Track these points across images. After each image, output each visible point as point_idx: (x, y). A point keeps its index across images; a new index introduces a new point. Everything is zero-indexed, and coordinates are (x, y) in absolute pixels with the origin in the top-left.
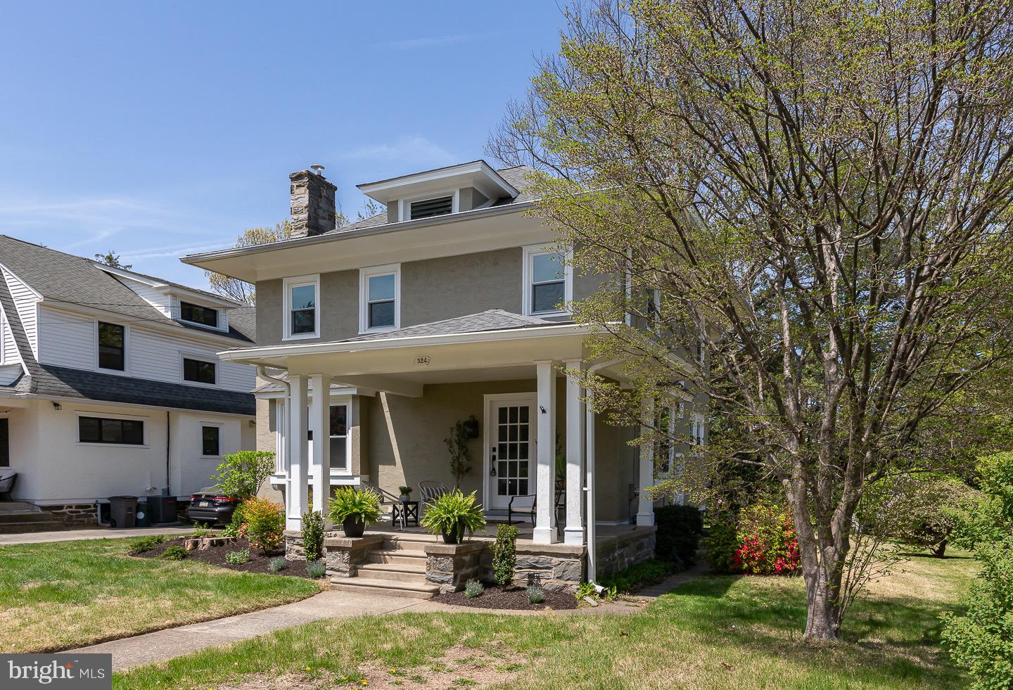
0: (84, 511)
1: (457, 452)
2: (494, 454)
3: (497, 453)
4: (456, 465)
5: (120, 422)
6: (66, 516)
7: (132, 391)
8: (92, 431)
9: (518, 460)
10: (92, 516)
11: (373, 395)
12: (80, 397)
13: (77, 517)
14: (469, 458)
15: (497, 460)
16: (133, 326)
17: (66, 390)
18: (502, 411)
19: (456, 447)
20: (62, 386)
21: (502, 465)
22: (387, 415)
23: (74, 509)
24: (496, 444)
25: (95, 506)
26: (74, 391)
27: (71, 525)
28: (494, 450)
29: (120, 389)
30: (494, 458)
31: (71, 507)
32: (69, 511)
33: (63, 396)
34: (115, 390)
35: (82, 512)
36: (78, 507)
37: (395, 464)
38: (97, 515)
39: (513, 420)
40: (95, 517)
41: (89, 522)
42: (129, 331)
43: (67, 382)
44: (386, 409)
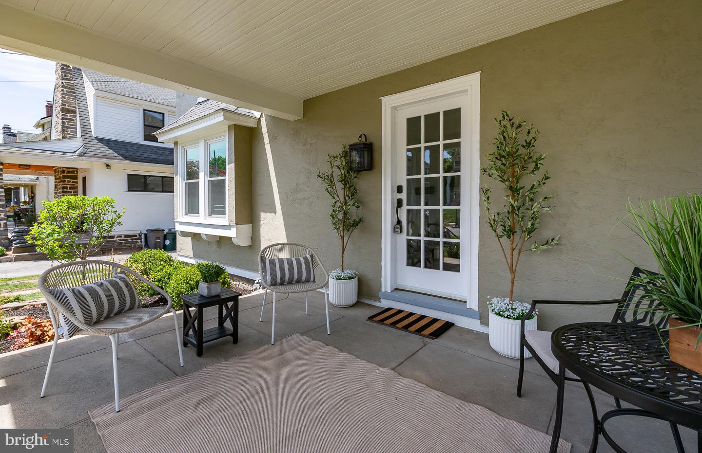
0: (131, 239)
1: (341, 193)
2: (400, 196)
3: (404, 196)
4: (340, 216)
5: (161, 178)
6: (116, 243)
7: (167, 156)
8: (137, 184)
9: (441, 207)
10: (138, 242)
11: (255, 126)
12: (123, 160)
13: (125, 243)
14: (359, 204)
15: (405, 207)
16: (170, 113)
17: (110, 155)
18: (413, 123)
19: (339, 186)
20: (107, 152)
21: (413, 217)
22: (268, 148)
23: (123, 238)
24: (403, 179)
25: (140, 235)
26: (117, 155)
27: (120, 250)
28: (400, 189)
29: (157, 155)
30: (400, 203)
31: (121, 236)
32: (119, 240)
33: (107, 158)
34: (152, 156)
35: (129, 239)
36: (126, 236)
37: (275, 212)
38: (141, 242)
39: (432, 135)
40: (140, 243)
41: (135, 246)
42: (168, 117)
43: (114, 150)
44: (266, 140)
